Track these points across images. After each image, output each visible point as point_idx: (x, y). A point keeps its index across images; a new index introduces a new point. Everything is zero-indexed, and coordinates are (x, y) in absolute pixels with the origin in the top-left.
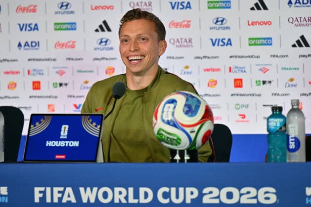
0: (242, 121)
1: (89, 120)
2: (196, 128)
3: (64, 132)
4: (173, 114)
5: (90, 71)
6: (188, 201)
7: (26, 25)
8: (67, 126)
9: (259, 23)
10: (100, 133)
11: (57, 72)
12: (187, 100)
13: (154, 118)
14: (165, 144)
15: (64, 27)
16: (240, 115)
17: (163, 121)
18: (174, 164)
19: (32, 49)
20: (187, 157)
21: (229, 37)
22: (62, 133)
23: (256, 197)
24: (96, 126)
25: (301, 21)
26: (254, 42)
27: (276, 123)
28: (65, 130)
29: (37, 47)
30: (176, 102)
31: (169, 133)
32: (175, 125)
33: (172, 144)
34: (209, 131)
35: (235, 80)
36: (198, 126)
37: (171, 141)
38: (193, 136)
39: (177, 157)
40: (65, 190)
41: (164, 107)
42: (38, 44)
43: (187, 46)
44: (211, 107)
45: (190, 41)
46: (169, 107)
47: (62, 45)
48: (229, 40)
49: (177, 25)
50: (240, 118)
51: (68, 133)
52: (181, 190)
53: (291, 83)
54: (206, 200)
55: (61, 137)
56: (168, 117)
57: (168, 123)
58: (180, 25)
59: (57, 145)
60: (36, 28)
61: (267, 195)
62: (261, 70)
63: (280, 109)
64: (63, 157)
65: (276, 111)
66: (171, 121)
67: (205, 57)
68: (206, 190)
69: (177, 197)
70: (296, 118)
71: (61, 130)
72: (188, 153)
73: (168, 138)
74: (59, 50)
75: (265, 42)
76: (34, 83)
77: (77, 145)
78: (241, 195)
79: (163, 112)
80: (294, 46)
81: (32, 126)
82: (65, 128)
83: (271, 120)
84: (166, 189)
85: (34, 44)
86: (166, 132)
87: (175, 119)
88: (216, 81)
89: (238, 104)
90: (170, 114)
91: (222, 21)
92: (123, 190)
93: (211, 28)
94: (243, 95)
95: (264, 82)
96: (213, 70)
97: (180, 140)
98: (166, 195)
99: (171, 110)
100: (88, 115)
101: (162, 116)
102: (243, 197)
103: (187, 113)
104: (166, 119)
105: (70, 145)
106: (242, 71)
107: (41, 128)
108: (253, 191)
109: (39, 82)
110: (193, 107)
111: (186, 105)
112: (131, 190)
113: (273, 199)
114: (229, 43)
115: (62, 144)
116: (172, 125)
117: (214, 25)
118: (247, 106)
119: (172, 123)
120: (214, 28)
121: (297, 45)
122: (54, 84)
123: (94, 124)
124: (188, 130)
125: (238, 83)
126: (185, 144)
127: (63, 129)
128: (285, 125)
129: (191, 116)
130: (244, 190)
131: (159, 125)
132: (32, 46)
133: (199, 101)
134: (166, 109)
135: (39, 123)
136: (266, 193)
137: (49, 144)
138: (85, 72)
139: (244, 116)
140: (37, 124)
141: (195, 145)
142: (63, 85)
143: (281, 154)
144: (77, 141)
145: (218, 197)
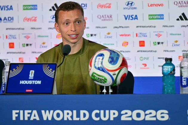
0: (144, 68)
1: (47, 67)
2: (117, 72)
3: (32, 75)
4: (102, 63)
5: (46, 36)
6: (112, 119)
7: (5, 6)
8: (33, 71)
9: (156, 5)
10: (55, 76)
11: (25, 37)
12: (111, 54)
13: (89, 66)
14: (97, 83)
15: (29, 7)
16: (143, 64)
17: (95, 67)
18: (102, 95)
19: (9, 22)
20: (111, 91)
21: (136, 14)
22: (30, 75)
23: (155, 116)
24: (52, 71)
25: (182, 4)
26: (152, 17)
27: (168, 69)
28: (32, 74)
29: (12, 21)
30: (104, 55)
31: (99, 76)
32: (103, 70)
33: (101, 82)
34: (125, 74)
35: (140, 42)
36: (118, 71)
37: (101, 81)
38: (114, 77)
39: (105, 91)
40: (32, 112)
41: (96, 58)
42: (12, 19)
43: (109, 20)
44: (126, 58)
45: (111, 17)
46: (99, 59)
47: (28, 20)
48: (136, 16)
49: (102, 6)
50: (143, 66)
51: (34, 75)
52: (107, 112)
53: (176, 44)
54: (123, 118)
55: (29, 78)
56: (98, 65)
57: (99, 69)
58: (105, 6)
59: (27, 83)
60: (11, 8)
61: (163, 115)
62: (156, 35)
64: (31, 91)
65: (168, 61)
66: (101, 67)
67: (120, 27)
68: (123, 112)
69: (105, 116)
71: (29, 74)
72: (111, 88)
73: (99, 78)
74: (26, 22)
75: (159, 17)
76: (10, 44)
77: (40, 83)
78: (146, 115)
79: (95, 62)
80: (178, 20)
81: (11, 71)
82: (32, 72)
83: (164, 67)
84: (98, 111)
85: (10, 19)
86: (97, 75)
87: (103, 66)
88: (128, 43)
89: (142, 57)
90: (100, 63)
91: (131, 4)
92: (70, 112)
93: (124, 8)
94: (145, 51)
95: (159, 43)
96: (126, 35)
97: (106, 80)
98: (98, 115)
99: (101, 60)
100: (47, 64)
101: (95, 65)
102: (147, 116)
103: (110, 62)
104: (97, 66)
105: (35, 83)
106: (144, 36)
107: (16, 72)
108: (153, 112)
109: (13, 44)
110: (115, 59)
111: (110, 57)
112: (75, 112)
113: (167, 117)
114: (136, 18)
115: (30, 82)
116: (101, 70)
117: (127, 7)
118: (148, 58)
119: (101, 69)
120: (126, 8)
121: (180, 19)
122: (23, 45)
123: (51, 70)
124: (111, 73)
125: (142, 44)
126: (109, 82)
127: (31, 73)
129: (114, 64)
130: (148, 112)
131: (93, 70)
132: (9, 20)
133: (118, 55)
134: (97, 60)
135: (16, 69)
136: (162, 113)
137: (22, 82)
138: (43, 36)
139: (145, 65)
140: (14, 69)
141: (116, 83)
142: (29, 45)
144: (40, 81)
145: (131, 116)
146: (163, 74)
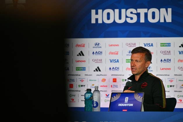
63: (90, 90)
65: (89, 91)
70: (97, 94)
83: (86, 94)
128: (92, 96)
143: (90, 108)
146: (85, 99)
